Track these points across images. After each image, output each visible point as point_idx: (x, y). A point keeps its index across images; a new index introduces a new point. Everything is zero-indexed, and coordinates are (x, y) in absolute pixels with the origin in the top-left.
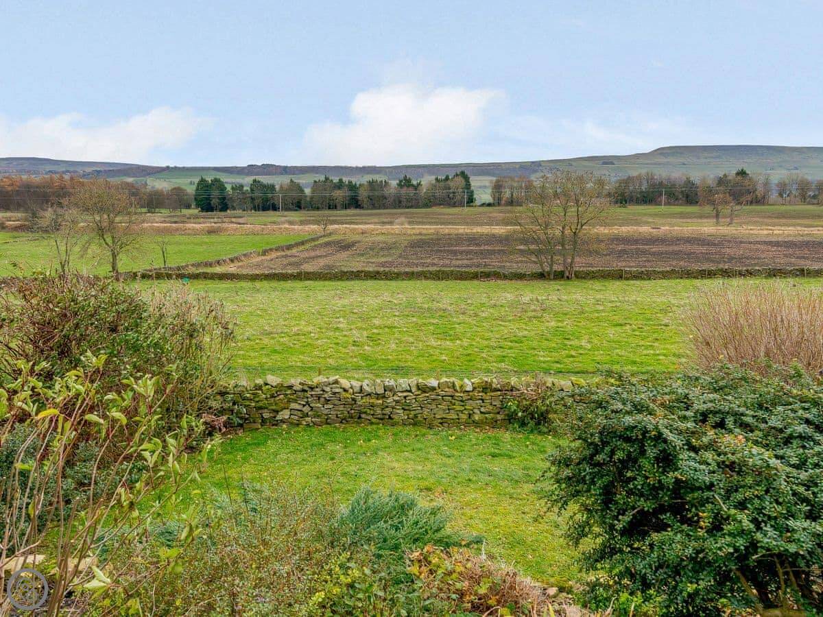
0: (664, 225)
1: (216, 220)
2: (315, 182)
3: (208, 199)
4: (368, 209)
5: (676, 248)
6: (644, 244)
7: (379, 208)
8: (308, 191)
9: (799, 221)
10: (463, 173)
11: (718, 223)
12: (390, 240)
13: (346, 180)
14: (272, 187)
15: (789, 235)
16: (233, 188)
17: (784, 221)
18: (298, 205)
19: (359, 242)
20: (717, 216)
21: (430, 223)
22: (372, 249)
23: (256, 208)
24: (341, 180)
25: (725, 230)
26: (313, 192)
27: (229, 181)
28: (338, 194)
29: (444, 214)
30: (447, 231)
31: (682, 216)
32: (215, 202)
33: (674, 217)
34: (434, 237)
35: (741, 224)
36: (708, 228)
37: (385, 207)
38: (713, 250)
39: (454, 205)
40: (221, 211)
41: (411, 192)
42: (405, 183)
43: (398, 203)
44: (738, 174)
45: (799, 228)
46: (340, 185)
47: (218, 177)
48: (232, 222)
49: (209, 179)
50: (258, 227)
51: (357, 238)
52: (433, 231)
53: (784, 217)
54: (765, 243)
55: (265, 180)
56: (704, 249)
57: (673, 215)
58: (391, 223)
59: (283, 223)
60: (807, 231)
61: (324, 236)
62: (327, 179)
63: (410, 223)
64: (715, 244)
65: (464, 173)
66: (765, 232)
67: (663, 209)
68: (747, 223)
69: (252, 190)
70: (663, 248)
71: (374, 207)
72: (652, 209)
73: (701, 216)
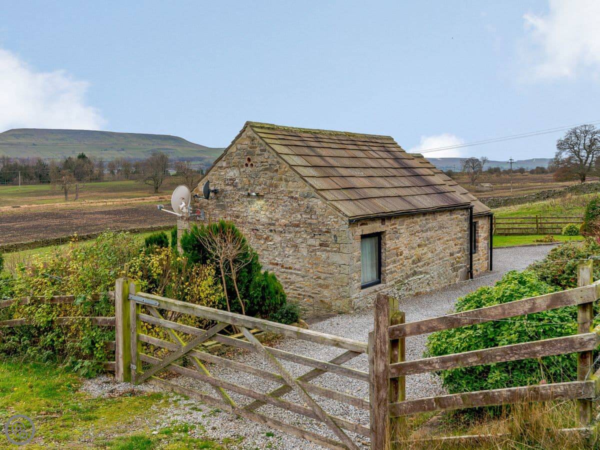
0: (23, 203)
5: (35, 223)
6: (8, 222)
9: (125, 194)
11: (66, 199)
15: (117, 206)
17: (113, 194)
20: (66, 193)
25: (72, 204)
35: (84, 198)
36: (59, 204)
38: (64, 221)
44: (80, 157)
45: (124, 200)
53: (114, 191)
54: (101, 213)
56: (57, 222)
57: (29, 194)
60: (128, 201)
64: (65, 217)
66: (101, 204)
67: (20, 188)
68: (86, 197)
70: (24, 224)
72: (10, 189)
73: (53, 193)
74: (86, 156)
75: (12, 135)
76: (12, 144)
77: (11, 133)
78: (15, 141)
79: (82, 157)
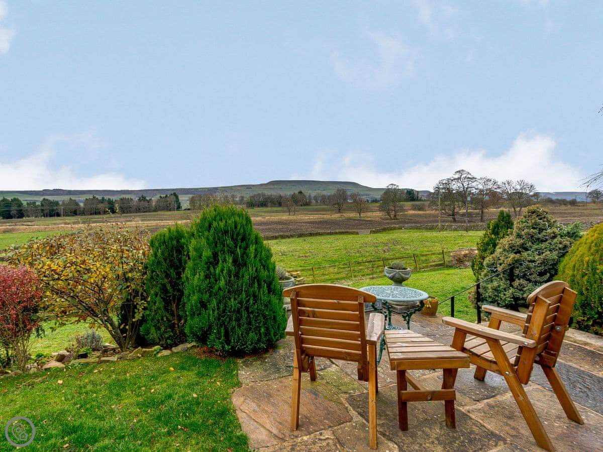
0: (268, 216)
1: (10, 224)
2: (87, 199)
3: (9, 211)
4: (120, 214)
5: (270, 227)
6: (257, 226)
7: (127, 213)
8: (82, 205)
9: (321, 213)
10: (175, 194)
11: (289, 215)
13: (106, 198)
14: (57, 203)
15: (315, 219)
16: (28, 204)
18: (75, 213)
20: (289, 212)
23: (45, 216)
24: (103, 198)
25: (292, 218)
26: (85, 205)
28: (101, 206)
29: (164, 215)
31: (277, 212)
32: (13, 212)
33: (273, 213)
35: (298, 215)
36: (285, 217)
38: (285, 226)
39: (170, 210)
40: (18, 218)
44: (299, 193)
45: (320, 216)
52: (155, 224)
53: (315, 211)
54: (306, 222)
60: (322, 216)
62: (94, 197)
63: (142, 220)
64: (286, 224)
66: (307, 218)
67: (269, 209)
68: (300, 214)
71: (124, 212)
72: (264, 209)
73: (284, 212)
74: (302, 192)
76: (271, 189)
77: (270, 183)
78: (272, 187)
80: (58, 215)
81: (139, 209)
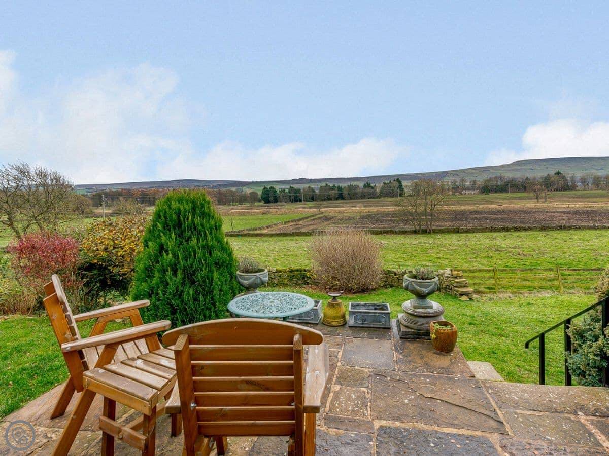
0: (506, 203)
1: (267, 208)
2: (321, 187)
3: (268, 197)
4: (348, 200)
5: (506, 216)
6: (489, 215)
7: (354, 199)
8: (317, 191)
9: (590, 199)
11: (538, 202)
12: (351, 215)
13: (337, 185)
14: (299, 190)
15: (578, 207)
16: (280, 191)
17: (581, 199)
18: (313, 199)
19: (335, 217)
20: (537, 198)
21: (377, 206)
22: (341, 220)
23: (291, 201)
24: (334, 185)
25: (541, 205)
26: (320, 192)
27: (278, 188)
28: (332, 192)
29: (387, 201)
30: (383, 210)
31: (520, 198)
32: (271, 198)
34: (375, 213)
35: (551, 202)
36: (530, 205)
37: (357, 198)
38: (528, 216)
39: (393, 197)
40: (274, 203)
41: (371, 190)
42: (367, 185)
43: (363, 196)
44: (555, 174)
45: (586, 203)
46: (333, 188)
47: (272, 186)
48: (275, 208)
49: (268, 187)
50: (287, 211)
51: (336, 215)
52: (375, 210)
53: (582, 197)
54: (562, 212)
55: (295, 186)
56: (521, 216)
57: (515, 198)
58: (355, 207)
59: (300, 208)
61: (319, 214)
62: (327, 185)
63: (365, 206)
64: (531, 213)
65: (398, 180)
66: (564, 206)
67: (509, 194)
68: (556, 201)
69: (289, 192)
70: (499, 216)
71: (351, 199)
72: (504, 195)
73: (532, 198)
74: (562, 172)
75: (517, 164)
76: (516, 170)
77: (517, 163)
78: (519, 167)
79: (558, 173)
80: (301, 201)
81: (364, 195)
